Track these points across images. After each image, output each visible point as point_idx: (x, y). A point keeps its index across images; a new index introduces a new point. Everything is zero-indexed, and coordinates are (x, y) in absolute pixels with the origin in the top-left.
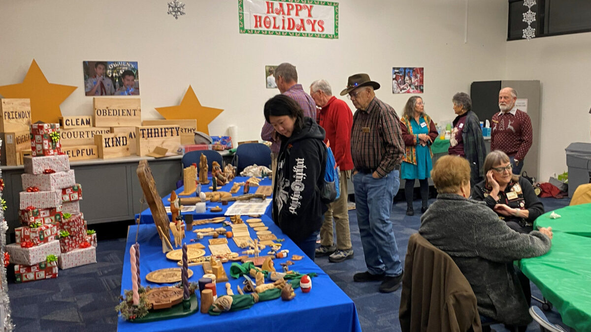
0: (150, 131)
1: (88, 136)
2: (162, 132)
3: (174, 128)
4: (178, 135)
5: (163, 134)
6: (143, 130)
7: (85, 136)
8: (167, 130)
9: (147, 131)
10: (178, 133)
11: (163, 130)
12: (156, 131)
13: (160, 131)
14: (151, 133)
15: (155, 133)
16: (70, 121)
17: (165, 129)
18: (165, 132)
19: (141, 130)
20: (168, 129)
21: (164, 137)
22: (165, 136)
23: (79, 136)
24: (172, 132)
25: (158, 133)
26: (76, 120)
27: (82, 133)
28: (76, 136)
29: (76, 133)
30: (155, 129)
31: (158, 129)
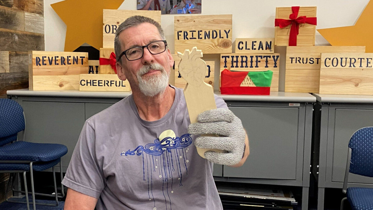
0: (235, 59)
1: (361, 66)
2: (252, 62)
3: (270, 57)
4: (275, 66)
5: (254, 64)
6: (225, 57)
7: (357, 65)
8: (259, 59)
9: (231, 58)
10: (275, 64)
11: (254, 59)
12: (244, 59)
13: (249, 59)
14: (237, 62)
15: (242, 62)
16: (244, 43)
17: (257, 57)
18: (257, 61)
19: (223, 57)
20: (261, 57)
21: (254, 67)
22: (257, 66)
23: (348, 65)
24: (267, 61)
25: (246, 62)
26: (253, 42)
27: (353, 61)
28: (343, 64)
29: (344, 60)
30: (242, 57)
31: (246, 57)
